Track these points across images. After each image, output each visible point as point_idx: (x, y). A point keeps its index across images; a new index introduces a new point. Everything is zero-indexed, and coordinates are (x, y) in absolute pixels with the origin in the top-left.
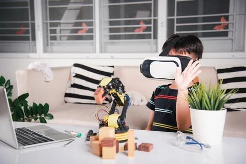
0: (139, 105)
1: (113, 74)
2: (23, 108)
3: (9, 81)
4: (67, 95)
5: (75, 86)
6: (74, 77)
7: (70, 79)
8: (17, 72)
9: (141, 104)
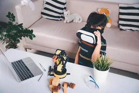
0: (78, 23)
1: (66, 4)
2: (21, 29)
3: (13, 14)
4: (42, 13)
5: (46, 9)
6: (45, 3)
7: (43, 4)
8: (16, 7)
9: (79, 22)
